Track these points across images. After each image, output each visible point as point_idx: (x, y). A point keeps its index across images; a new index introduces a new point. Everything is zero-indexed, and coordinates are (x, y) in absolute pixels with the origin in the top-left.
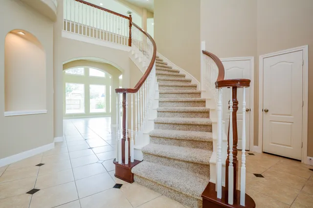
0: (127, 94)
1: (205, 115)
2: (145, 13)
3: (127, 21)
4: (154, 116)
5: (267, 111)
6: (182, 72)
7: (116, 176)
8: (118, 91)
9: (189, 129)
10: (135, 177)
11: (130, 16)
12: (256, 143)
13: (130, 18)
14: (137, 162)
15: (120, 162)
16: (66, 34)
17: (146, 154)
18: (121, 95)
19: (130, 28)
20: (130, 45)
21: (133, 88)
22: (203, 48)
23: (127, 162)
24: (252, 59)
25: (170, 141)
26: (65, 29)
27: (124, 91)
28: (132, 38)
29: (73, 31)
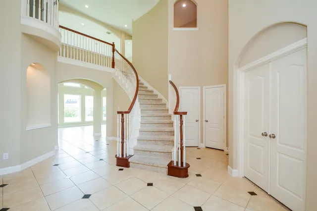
0: (125, 115)
1: (171, 125)
2: (123, 36)
3: (111, 47)
4: (139, 127)
5: (207, 121)
6: (156, 92)
7: (118, 165)
8: (119, 113)
9: (161, 135)
10: (131, 164)
11: (113, 43)
12: (202, 142)
13: (113, 45)
14: (130, 156)
15: (120, 156)
16: (60, 59)
17: (136, 150)
18: (121, 115)
19: (113, 53)
20: (113, 67)
21: (127, 110)
22: (170, 79)
23: (125, 156)
24: (200, 87)
25: (150, 142)
26: (60, 55)
27: (122, 113)
28: (115, 61)
29: (69, 57)
